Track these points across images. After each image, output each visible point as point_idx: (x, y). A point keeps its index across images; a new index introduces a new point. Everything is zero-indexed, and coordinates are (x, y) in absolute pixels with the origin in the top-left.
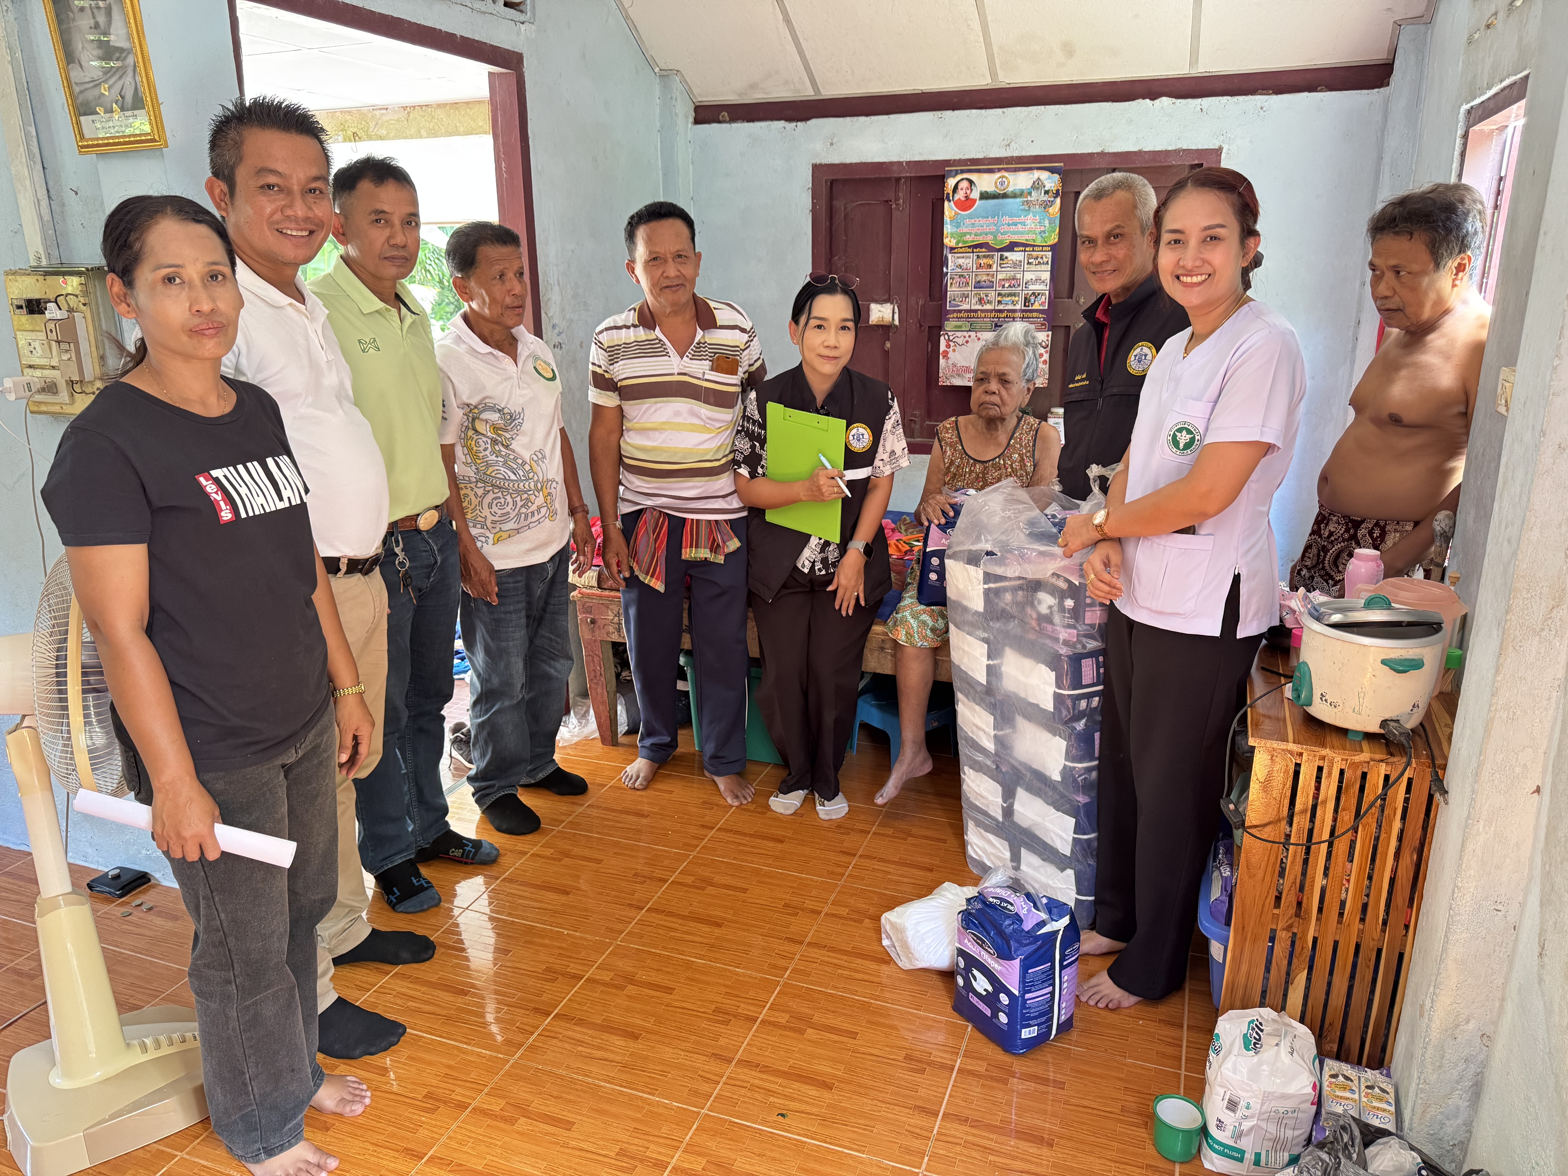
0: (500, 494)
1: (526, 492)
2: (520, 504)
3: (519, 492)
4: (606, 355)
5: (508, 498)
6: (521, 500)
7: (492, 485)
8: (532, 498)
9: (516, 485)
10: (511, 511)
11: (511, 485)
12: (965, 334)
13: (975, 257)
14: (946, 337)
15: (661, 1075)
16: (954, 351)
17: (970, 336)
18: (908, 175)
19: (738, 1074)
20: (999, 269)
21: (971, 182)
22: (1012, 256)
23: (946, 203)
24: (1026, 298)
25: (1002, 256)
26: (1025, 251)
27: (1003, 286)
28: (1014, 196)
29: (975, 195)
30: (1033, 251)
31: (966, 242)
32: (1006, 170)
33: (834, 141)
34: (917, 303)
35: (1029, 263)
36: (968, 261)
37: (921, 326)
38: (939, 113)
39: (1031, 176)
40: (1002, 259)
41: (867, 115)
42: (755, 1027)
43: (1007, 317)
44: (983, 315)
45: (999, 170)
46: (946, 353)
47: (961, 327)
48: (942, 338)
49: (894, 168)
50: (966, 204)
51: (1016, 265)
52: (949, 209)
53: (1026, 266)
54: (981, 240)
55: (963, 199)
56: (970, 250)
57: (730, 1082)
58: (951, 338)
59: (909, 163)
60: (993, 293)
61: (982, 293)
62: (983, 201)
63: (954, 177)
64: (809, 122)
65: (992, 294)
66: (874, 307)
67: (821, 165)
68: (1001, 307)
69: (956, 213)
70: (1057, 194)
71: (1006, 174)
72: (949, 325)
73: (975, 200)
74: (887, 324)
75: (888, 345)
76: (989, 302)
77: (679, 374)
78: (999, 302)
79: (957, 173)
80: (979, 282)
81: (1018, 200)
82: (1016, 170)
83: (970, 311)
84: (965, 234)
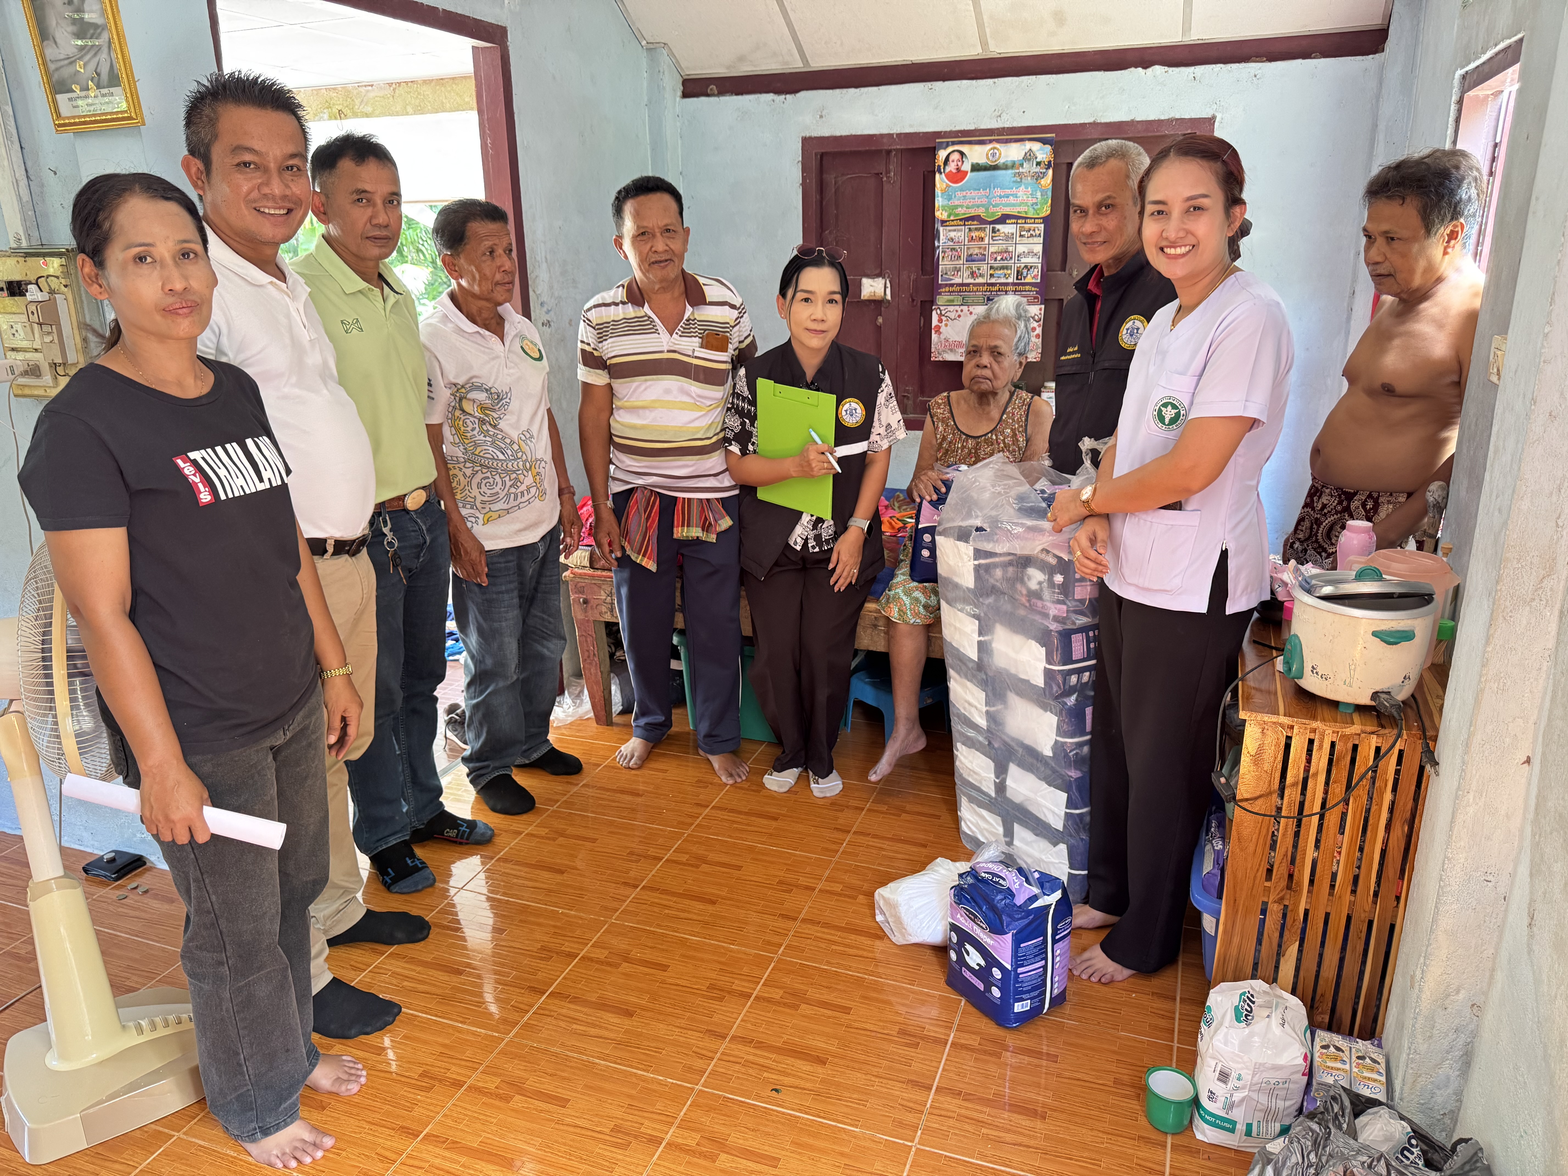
0: (488, 474)
1: (514, 472)
2: (509, 484)
3: (507, 472)
4: (595, 332)
5: (497, 477)
6: (510, 480)
7: (481, 465)
8: (521, 477)
9: (504, 465)
10: (500, 491)
11: (499, 465)
12: (957, 308)
13: (967, 230)
14: (939, 311)
15: (656, 1052)
16: (946, 325)
17: (962, 311)
18: (898, 147)
19: (733, 1050)
20: (991, 242)
21: (962, 154)
22: (1005, 229)
23: (937, 175)
24: (1018, 272)
25: (994, 228)
26: (1017, 223)
27: (996, 259)
28: (1005, 167)
29: (966, 167)
30: (1025, 223)
31: (957, 215)
32: (998, 141)
33: (824, 113)
34: (909, 277)
35: (1021, 236)
36: (959, 234)
37: (913, 300)
38: (929, 84)
39: (1023, 147)
40: (994, 231)
41: (856, 87)
42: (749, 1003)
43: (999, 291)
44: (975, 289)
45: (991, 141)
46: (938, 328)
47: (953, 301)
48: (934, 313)
49: (885, 140)
50: (958, 176)
51: (1009, 237)
52: (940, 181)
53: (1018, 239)
54: (973, 212)
55: (954, 171)
56: (961, 223)
57: (725, 1058)
58: (943, 312)
59: (899, 135)
60: (985, 266)
61: (974, 266)
62: (975, 174)
63: (945, 149)
64: (798, 95)
65: (984, 268)
66: (865, 281)
67: (810, 138)
68: (993, 281)
69: (948, 186)
70: (1049, 166)
71: (998, 146)
72: (941, 300)
73: (967, 172)
74: (880, 299)
75: (880, 320)
76: (981, 275)
77: (669, 351)
78: (992, 275)
79: (947, 145)
80: (971, 255)
81: (1010, 172)
82: (1007, 141)
83: (962, 285)
84: (956, 207)
